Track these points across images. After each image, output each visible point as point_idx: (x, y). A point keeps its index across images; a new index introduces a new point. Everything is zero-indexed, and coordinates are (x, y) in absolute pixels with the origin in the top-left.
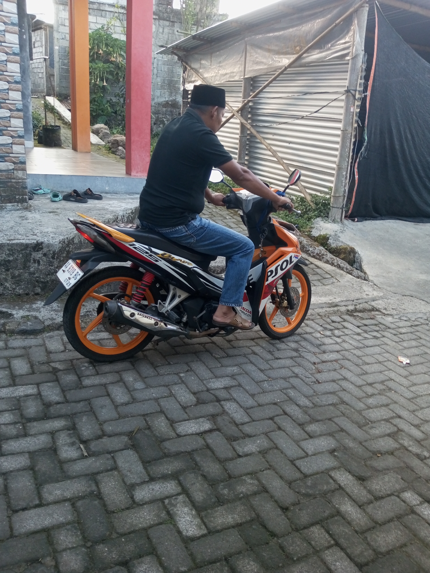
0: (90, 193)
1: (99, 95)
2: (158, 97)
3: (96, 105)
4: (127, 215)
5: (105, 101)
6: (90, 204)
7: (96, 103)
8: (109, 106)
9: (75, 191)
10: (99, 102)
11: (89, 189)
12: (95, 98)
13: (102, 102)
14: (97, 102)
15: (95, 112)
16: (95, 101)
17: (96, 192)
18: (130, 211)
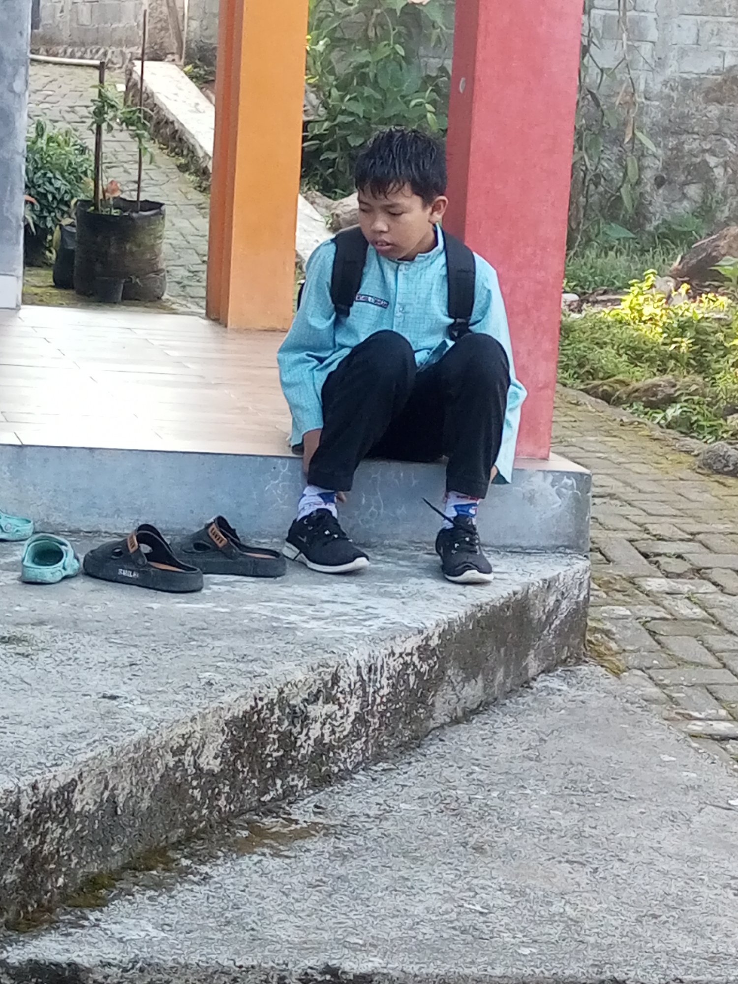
0: (222, 541)
1: (387, 51)
2: (683, 53)
3: (368, 99)
4: (395, 664)
5: (411, 80)
6: (216, 597)
7: (368, 91)
8: (433, 103)
9: (147, 534)
10: (384, 83)
11: (221, 522)
12: (366, 65)
13: (398, 83)
14: (375, 85)
15: (358, 134)
16: (363, 79)
17: (260, 535)
18: (414, 642)
